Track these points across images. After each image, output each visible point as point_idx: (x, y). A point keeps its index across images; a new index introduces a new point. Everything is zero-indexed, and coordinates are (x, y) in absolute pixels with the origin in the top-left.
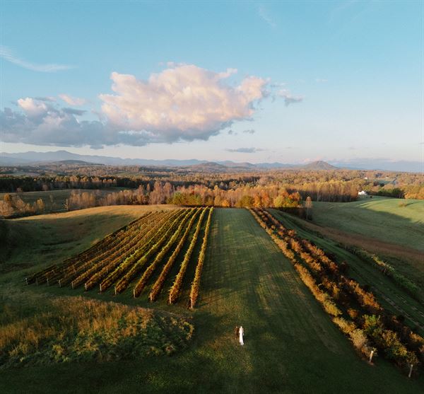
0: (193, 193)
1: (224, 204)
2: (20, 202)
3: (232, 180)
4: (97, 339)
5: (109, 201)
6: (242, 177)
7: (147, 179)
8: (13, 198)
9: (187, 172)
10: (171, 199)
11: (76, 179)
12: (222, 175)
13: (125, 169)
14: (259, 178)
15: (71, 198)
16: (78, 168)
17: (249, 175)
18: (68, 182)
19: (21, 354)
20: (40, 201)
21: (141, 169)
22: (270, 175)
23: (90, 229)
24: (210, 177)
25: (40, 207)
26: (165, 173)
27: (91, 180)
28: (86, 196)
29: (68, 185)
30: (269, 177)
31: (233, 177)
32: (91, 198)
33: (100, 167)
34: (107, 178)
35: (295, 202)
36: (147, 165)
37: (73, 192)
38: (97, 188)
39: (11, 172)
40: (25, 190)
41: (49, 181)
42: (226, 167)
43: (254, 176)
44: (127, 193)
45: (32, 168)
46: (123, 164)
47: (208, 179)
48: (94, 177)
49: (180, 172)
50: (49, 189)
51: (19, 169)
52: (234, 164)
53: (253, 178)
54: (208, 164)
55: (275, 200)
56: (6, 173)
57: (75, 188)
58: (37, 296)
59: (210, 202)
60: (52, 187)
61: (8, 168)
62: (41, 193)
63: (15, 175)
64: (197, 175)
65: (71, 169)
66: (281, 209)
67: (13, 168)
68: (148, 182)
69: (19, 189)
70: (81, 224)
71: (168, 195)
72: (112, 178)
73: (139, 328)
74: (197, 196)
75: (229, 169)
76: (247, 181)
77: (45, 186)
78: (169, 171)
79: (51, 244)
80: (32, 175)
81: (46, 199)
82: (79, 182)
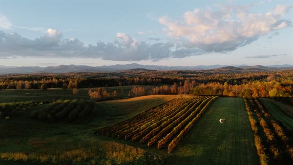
0: (208, 87)
1: (230, 94)
2: (105, 93)
3: (244, 78)
4: (113, 161)
5: (154, 92)
6: (252, 76)
7: (182, 78)
8: (102, 90)
9: (211, 74)
10: (193, 91)
11: (138, 79)
12: (237, 75)
13: (168, 73)
14: (267, 76)
15: (132, 91)
16: (141, 73)
17: (259, 74)
18: (133, 81)
19: (77, 162)
20: (115, 92)
21: (179, 72)
22: (277, 73)
23: (137, 108)
24: (226, 77)
25: (115, 95)
26: (195, 74)
27: (146, 80)
28: (140, 89)
29: (133, 83)
30: (276, 76)
31: (245, 76)
32: (144, 90)
33: (155, 72)
34: (156, 79)
35: (287, 94)
36: (184, 70)
37: (135, 87)
38: (149, 85)
39: (105, 76)
40: (110, 86)
41: (123, 80)
42: (241, 69)
43: (263, 75)
44: (166, 87)
45: (117, 74)
46: (168, 70)
47: (225, 78)
48: (148, 78)
49: (206, 74)
50: (122, 85)
51: (110, 74)
52: (249, 66)
53: (262, 76)
54: (227, 67)
55: (270, 92)
56: (103, 76)
57: (136, 84)
58: (95, 140)
59: (220, 93)
60: (124, 84)
61: (105, 73)
62: (117, 87)
63: (106, 78)
64: (218, 75)
65: (137, 73)
66: (275, 98)
67: (107, 74)
68: (181, 80)
69: (106, 85)
70: (134, 105)
71: (191, 89)
72: (159, 78)
73: (135, 158)
74: (210, 89)
75: (244, 71)
76: (257, 78)
77: (120, 84)
78: (198, 73)
79: (114, 116)
80: (116, 77)
81: (119, 91)
82: (139, 81)
